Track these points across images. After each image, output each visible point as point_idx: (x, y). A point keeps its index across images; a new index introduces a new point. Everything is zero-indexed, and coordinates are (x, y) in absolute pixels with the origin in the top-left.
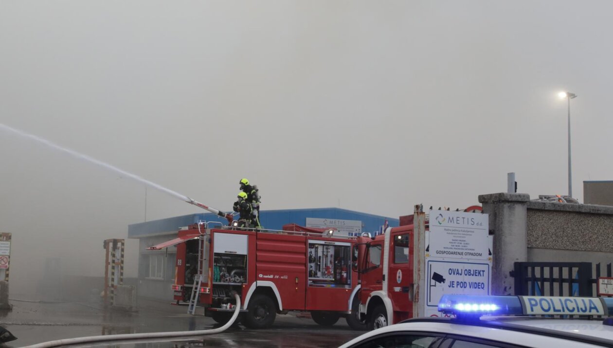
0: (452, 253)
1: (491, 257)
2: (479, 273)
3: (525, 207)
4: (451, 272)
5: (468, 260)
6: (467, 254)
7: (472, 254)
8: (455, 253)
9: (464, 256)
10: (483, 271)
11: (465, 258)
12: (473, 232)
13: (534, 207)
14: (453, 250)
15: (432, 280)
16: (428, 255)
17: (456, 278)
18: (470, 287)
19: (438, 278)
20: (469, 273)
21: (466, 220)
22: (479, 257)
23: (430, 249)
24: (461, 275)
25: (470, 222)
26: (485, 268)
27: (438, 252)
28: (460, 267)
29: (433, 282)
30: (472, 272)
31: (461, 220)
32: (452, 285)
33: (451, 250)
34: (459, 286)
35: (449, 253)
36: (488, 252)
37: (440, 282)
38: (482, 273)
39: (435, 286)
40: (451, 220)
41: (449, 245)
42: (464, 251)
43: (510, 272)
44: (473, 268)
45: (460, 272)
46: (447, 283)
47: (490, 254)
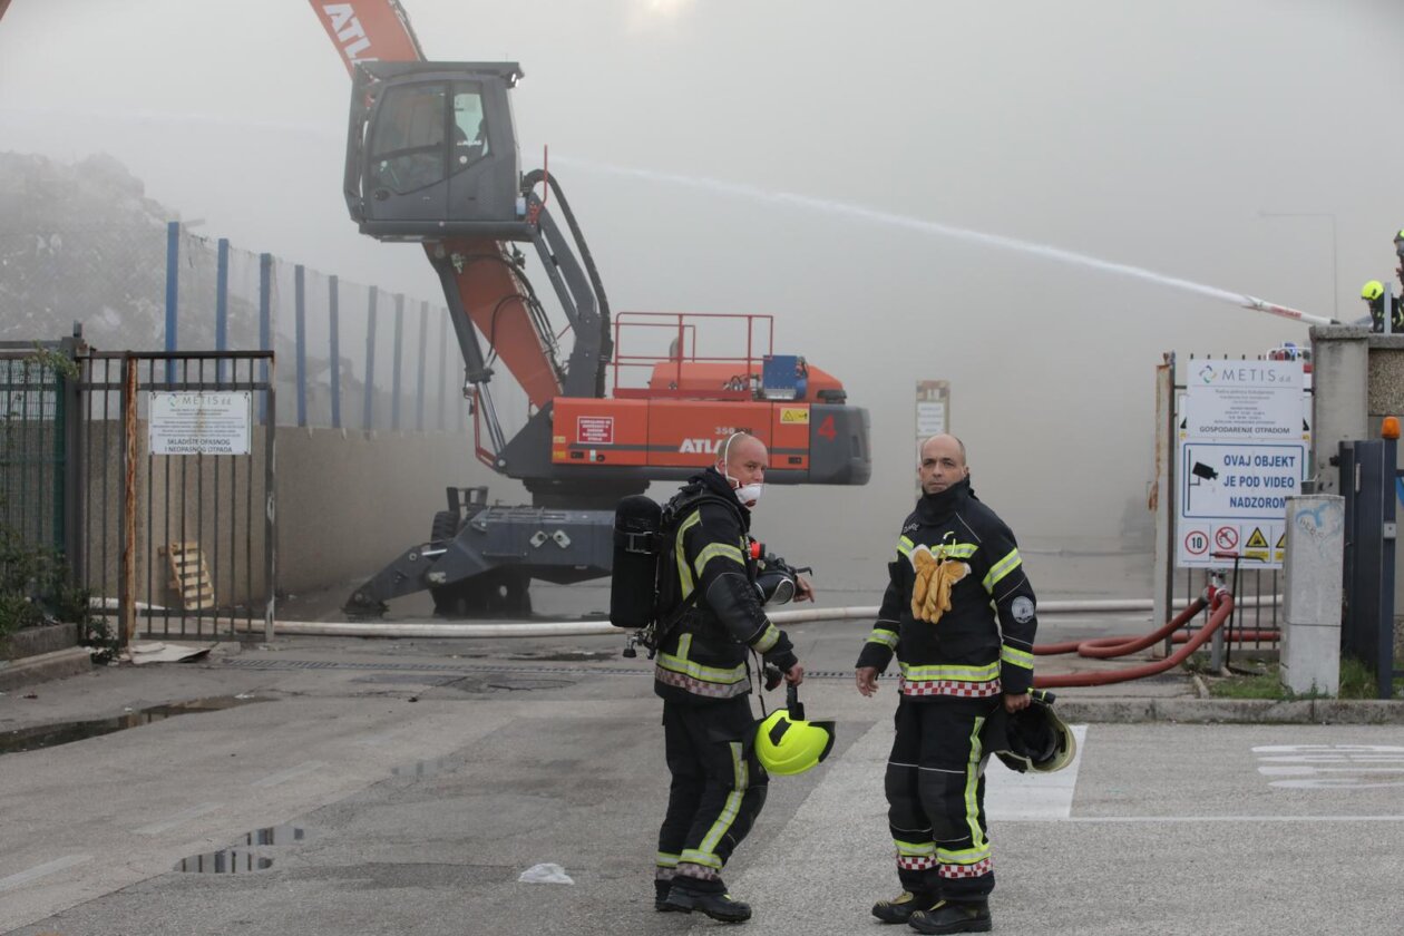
0: (1230, 430)
1: (1309, 433)
2: (1284, 461)
3: (1365, 347)
4: (1229, 460)
5: (1263, 439)
6: (1259, 430)
7: (1270, 430)
8: (1235, 429)
9: (1254, 434)
10: (1292, 458)
11: (1256, 437)
12: (1272, 393)
13: (1388, 346)
14: (1233, 426)
15: (1192, 475)
16: (1183, 435)
17: (1238, 471)
18: (1267, 485)
19: (1204, 471)
20: (1264, 461)
21: (1257, 374)
22: (1284, 435)
23: (1187, 425)
24: (1248, 465)
25: (1266, 376)
26: (1296, 452)
27: (1203, 429)
28: (1246, 453)
29: (1195, 477)
30: (1270, 461)
31: (1248, 375)
32: (1230, 481)
33: (1229, 426)
34: (1244, 484)
35: (1224, 430)
36: (1302, 426)
37: (1208, 478)
38: (1289, 461)
39: (1199, 484)
40: (1228, 375)
41: (1226, 418)
42: (1254, 426)
43: (1331, 459)
44: (1271, 453)
45: (1246, 460)
46: (1222, 478)
47: (1306, 428)
